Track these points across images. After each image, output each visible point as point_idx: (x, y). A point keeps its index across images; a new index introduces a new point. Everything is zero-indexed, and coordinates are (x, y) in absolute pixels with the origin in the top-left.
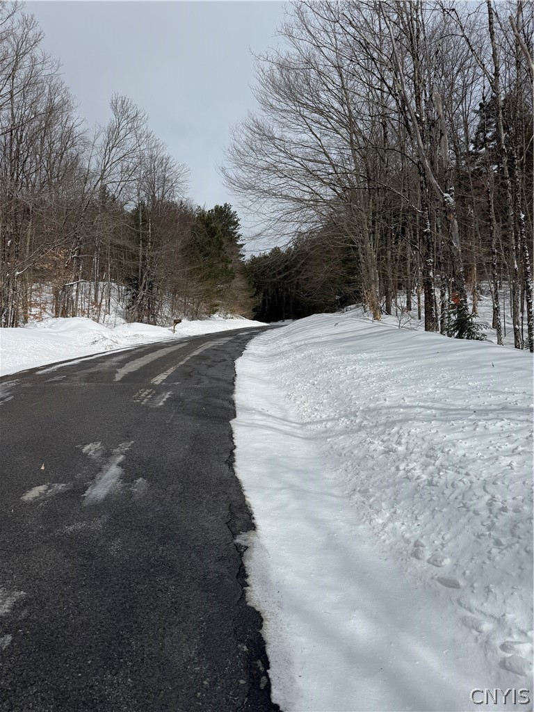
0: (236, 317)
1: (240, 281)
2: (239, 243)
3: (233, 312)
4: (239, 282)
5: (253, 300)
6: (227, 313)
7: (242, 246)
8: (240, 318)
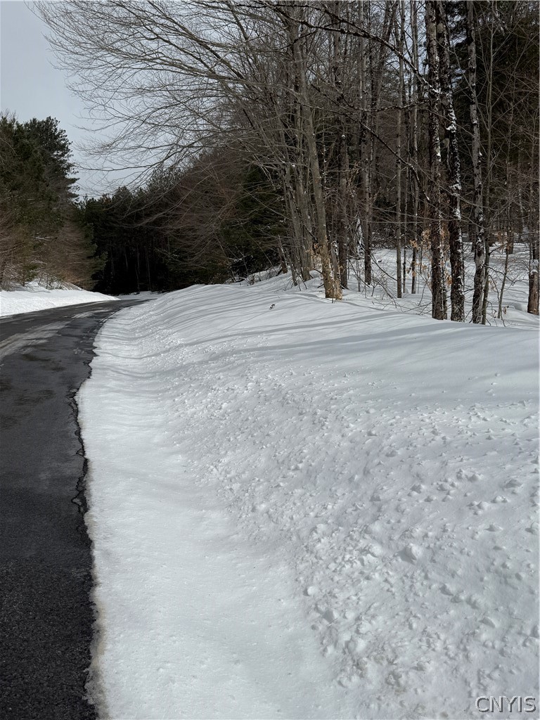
0: (67, 286)
1: (73, 231)
2: (70, 176)
3: (61, 279)
4: (69, 234)
5: (93, 261)
6: (52, 281)
7: (73, 181)
8: (74, 288)
